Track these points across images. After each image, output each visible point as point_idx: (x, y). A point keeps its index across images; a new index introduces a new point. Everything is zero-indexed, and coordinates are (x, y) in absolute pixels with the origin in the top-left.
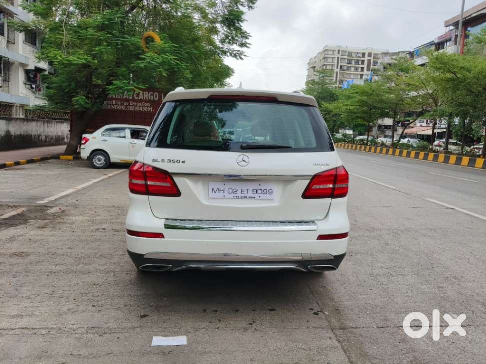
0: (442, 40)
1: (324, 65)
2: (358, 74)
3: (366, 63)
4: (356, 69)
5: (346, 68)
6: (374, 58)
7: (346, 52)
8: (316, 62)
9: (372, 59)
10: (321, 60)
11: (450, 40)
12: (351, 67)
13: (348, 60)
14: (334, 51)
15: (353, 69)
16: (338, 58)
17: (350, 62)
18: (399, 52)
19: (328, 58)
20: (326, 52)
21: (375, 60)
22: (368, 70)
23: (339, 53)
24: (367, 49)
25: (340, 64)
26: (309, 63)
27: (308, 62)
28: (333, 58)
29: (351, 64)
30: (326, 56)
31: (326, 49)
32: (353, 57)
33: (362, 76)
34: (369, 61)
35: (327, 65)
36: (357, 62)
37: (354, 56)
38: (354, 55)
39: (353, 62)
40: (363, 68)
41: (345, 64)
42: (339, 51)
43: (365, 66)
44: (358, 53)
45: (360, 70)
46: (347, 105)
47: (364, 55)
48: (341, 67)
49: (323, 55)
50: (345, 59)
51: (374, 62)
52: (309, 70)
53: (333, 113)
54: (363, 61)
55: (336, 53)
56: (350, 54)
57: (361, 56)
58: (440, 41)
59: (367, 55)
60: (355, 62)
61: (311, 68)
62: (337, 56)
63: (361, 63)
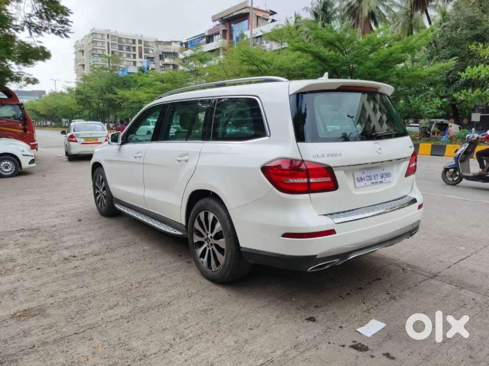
0: (211, 33)
1: (93, 49)
2: (131, 61)
3: (137, 49)
4: (128, 56)
5: (117, 54)
6: (145, 45)
7: (115, 36)
8: (83, 45)
9: (142, 45)
10: (89, 44)
11: (218, 34)
12: (122, 53)
13: (119, 45)
14: (102, 35)
15: (125, 56)
16: (108, 43)
17: (121, 48)
18: (171, 42)
19: (96, 41)
20: (94, 35)
21: (146, 47)
22: (140, 57)
23: (108, 37)
24: (136, 35)
25: (111, 50)
26: (76, 46)
27: (74, 45)
28: (103, 42)
29: (122, 50)
30: (94, 40)
31: (93, 31)
32: (123, 43)
33: (135, 63)
34: (140, 48)
35: (96, 49)
36: (128, 48)
37: (125, 42)
38: (123, 41)
39: (124, 48)
40: (134, 55)
41: (116, 49)
42: (108, 35)
43: (137, 53)
44: (128, 39)
45: (132, 56)
46: (148, 93)
47: (134, 41)
48: (113, 52)
49: (91, 38)
50: (115, 44)
51: (145, 49)
52: (76, 53)
53: (130, 101)
54: (134, 48)
55: (106, 37)
56: (120, 39)
57: (132, 43)
58: (209, 33)
59: (137, 42)
60: (126, 48)
61: (79, 51)
62: (106, 40)
63: (132, 49)
